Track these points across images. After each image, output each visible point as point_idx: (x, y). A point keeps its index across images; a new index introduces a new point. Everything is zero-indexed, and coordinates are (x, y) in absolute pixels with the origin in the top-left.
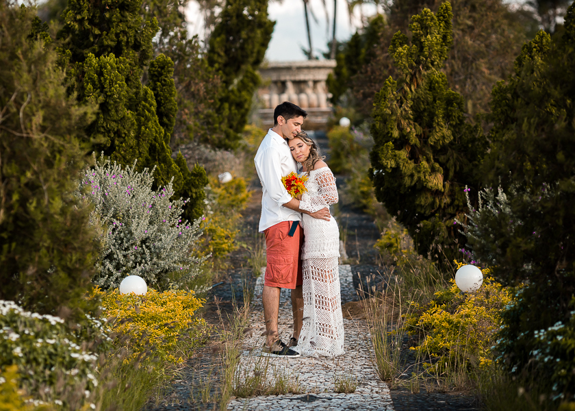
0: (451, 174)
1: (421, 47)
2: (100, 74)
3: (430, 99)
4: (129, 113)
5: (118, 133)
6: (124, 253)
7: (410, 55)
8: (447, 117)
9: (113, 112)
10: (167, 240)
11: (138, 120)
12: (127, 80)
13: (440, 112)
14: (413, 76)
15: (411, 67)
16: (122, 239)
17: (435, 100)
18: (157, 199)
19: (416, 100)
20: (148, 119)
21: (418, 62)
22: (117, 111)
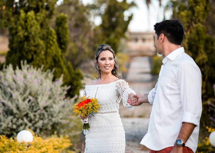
0: (206, 78)
1: (193, 12)
2: (26, 21)
3: (197, 39)
4: (42, 42)
5: (35, 52)
6: (34, 114)
7: (187, 16)
8: (206, 49)
9: (32, 41)
10: (56, 108)
11: (47, 46)
12: (42, 25)
13: (202, 46)
14: (189, 27)
15: (188, 22)
16: (33, 107)
17: (199, 40)
18: (53, 86)
19: (190, 39)
20: (51, 45)
21: (192, 20)
22: (34, 41)
